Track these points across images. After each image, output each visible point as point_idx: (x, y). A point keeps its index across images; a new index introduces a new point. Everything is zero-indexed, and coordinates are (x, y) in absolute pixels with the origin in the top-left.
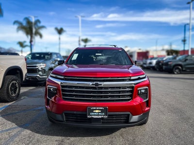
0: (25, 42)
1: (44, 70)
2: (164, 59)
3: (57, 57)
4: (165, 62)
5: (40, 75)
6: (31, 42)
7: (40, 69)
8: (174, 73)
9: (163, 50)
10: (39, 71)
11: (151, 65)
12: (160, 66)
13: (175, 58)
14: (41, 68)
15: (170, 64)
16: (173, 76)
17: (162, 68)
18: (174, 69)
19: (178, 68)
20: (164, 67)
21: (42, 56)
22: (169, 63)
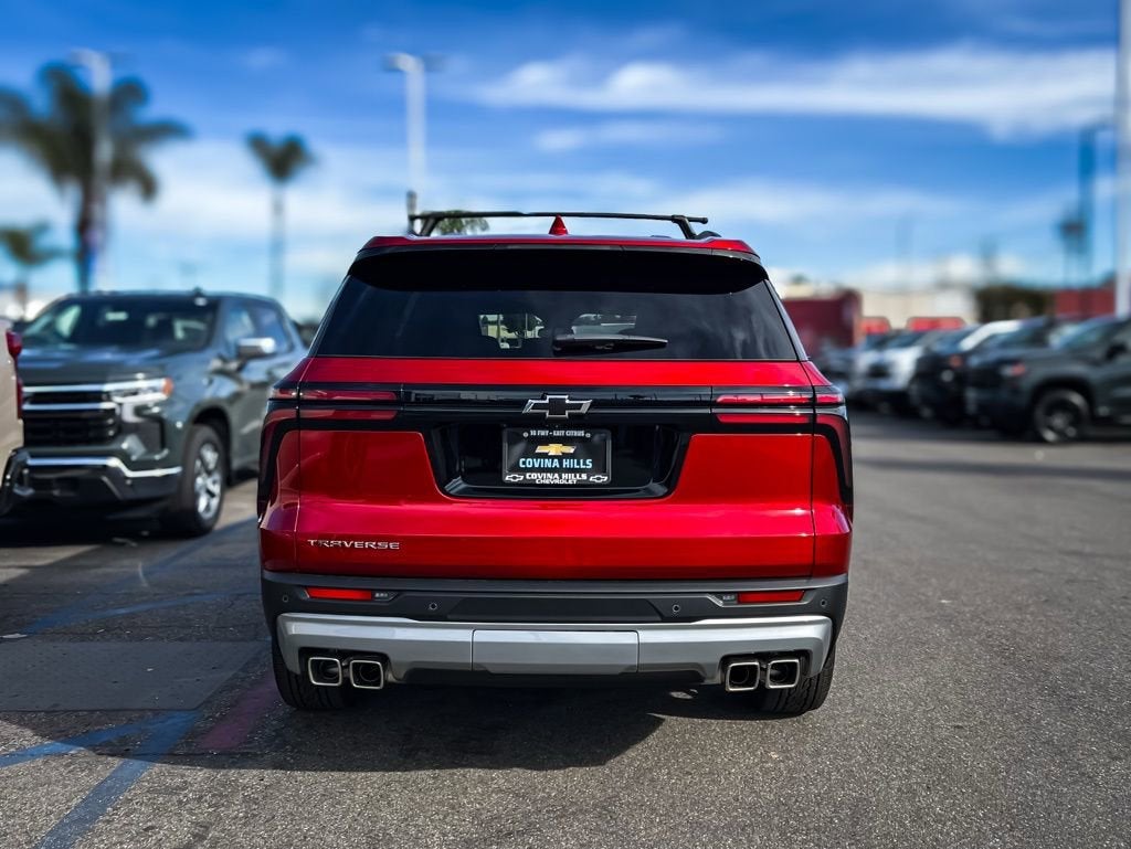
0: (43, 228)
1: (158, 419)
2: (968, 344)
3: (260, 332)
4: (975, 361)
5: (125, 457)
6: (85, 225)
7: (129, 416)
8: (1039, 440)
9: (944, 285)
10: (123, 429)
11: (884, 385)
12: (941, 387)
13: (1037, 338)
14: (139, 410)
15: (1015, 379)
16: (1038, 455)
17: (959, 401)
18: (1039, 413)
19: (1066, 406)
20: (972, 395)
21: (151, 321)
22: (1009, 371)
